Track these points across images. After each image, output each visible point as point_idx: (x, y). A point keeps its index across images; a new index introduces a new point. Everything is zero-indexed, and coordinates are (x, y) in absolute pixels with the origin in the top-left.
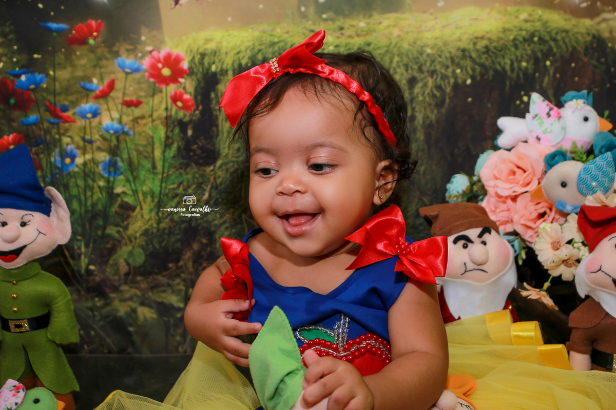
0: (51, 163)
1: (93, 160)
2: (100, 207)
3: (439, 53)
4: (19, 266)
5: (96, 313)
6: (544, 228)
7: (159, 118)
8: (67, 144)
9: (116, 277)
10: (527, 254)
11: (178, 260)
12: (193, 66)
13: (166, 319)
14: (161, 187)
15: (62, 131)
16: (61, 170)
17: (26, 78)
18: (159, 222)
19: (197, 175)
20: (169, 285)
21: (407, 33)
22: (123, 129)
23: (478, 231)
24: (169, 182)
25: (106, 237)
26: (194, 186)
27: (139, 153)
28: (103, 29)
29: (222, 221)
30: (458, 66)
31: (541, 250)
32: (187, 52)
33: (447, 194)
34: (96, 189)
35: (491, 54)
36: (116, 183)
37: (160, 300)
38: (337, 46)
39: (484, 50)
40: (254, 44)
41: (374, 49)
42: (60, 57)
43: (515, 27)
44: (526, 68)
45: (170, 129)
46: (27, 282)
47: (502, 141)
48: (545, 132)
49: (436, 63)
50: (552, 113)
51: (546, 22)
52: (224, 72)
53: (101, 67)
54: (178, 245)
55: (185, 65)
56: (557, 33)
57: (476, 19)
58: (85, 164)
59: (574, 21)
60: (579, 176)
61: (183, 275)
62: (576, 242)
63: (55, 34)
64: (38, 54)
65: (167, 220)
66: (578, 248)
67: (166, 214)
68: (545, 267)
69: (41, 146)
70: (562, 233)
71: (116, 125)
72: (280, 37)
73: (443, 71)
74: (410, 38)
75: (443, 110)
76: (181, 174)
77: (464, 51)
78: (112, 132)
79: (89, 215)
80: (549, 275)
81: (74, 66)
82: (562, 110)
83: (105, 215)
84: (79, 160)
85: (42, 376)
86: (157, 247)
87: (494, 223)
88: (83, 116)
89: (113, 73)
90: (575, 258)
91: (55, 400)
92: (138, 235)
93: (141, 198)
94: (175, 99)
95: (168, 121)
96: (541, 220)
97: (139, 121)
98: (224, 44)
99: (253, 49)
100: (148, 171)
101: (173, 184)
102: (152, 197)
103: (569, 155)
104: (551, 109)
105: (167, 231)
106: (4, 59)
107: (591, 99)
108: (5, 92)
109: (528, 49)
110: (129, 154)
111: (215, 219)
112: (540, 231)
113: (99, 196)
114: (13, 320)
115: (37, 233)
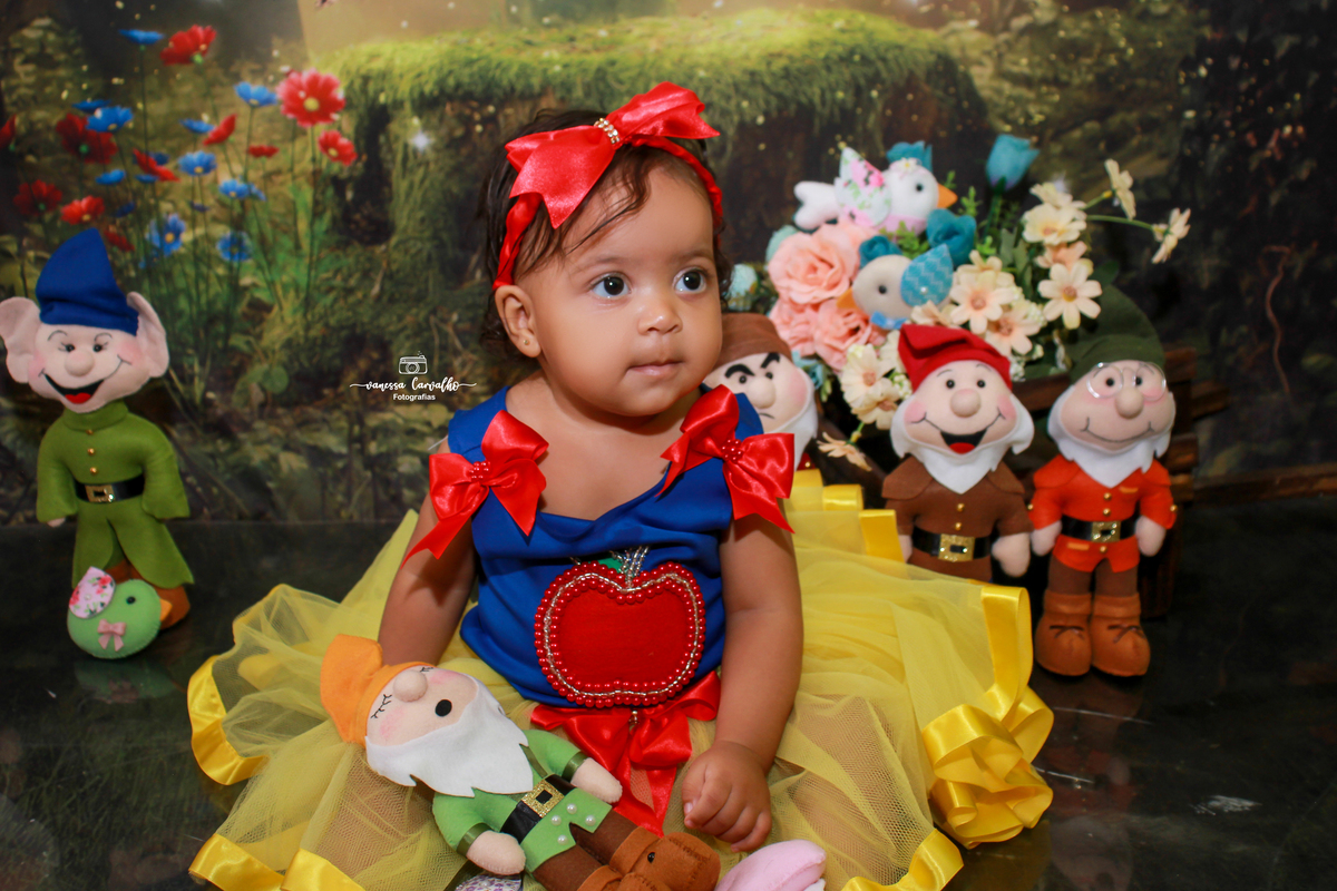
0: (144, 241)
1: (208, 238)
2: (219, 306)
3: (717, 77)
4: (94, 408)
5: (219, 462)
6: (854, 352)
7: (303, 173)
8: (168, 213)
9: (247, 410)
10: (832, 387)
11: (336, 384)
12: (352, 94)
13: (321, 470)
14: (309, 275)
15: (159, 193)
16: (160, 251)
17: (104, 115)
18: (308, 328)
19: (362, 259)
20: (325, 421)
21: (669, 46)
22: (249, 189)
23: (762, 357)
24: (320, 269)
25: (230, 351)
26: (357, 276)
27: (275, 225)
28: (215, 41)
29: (400, 326)
30: (745, 96)
31: (849, 385)
32: (341, 74)
34: (213, 280)
35: (792, 79)
36: (242, 270)
37: (311, 442)
38: (566, 66)
39: (782, 73)
40: (441, 62)
41: (622, 71)
42: (152, 82)
43: (827, 39)
44: (843, 101)
45: (320, 190)
46: (109, 429)
47: (803, 217)
48: (862, 206)
49: (713, 91)
50: (873, 179)
51: (872, 33)
52: (398, 104)
53: (214, 97)
54: (337, 362)
55: (340, 94)
56: (887, 50)
57: (770, 27)
58: (195, 242)
59: (911, 32)
60: (904, 277)
61: (345, 407)
62: (898, 374)
63: (143, 48)
64: (119, 76)
65: (319, 326)
66: (900, 384)
67: (317, 317)
68: (853, 412)
69: (130, 216)
70: (878, 357)
71: (240, 184)
72: (480, 51)
73: (723, 103)
74: (674, 54)
76: (338, 257)
77: (753, 74)
78: (233, 194)
79: (204, 318)
80: (860, 422)
81: (173, 96)
82: (885, 175)
83: (227, 318)
84: (187, 237)
85: (139, 564)
86: (306, 364)
87: (786, 343)
88: (190, 171)
89: (232, 105)
90: (896, 399)
91: (157, 598)
92: (277, 347)
93: (280, 293)
94: (327, 144)
95: (317, 178)
96: (853, 338)
97: (274, 178)
98: (398, 62)
99: (442, 69)
100: (290, 252)
101: (327, 271)
102: (297, 290)
103: (893, 243)
104: (870, 173)
105: (319, 342)
106: (69, 85)
107: (928, 156)
108: (73, 135)
109: (847, 73)
110: (259, 226)
111: (389, 323)
112: (849, 356)
113: (217, 290)
114: (91, 485)
115: (119, 361)
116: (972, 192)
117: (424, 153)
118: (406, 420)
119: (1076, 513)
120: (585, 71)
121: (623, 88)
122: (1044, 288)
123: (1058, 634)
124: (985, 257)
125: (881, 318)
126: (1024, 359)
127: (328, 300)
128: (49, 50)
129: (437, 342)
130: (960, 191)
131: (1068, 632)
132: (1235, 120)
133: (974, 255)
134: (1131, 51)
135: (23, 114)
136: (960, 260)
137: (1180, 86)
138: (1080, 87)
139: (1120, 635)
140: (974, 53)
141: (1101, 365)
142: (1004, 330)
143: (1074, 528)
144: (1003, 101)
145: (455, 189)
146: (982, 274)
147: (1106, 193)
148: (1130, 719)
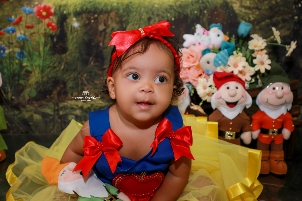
1: (13, 52)
2: (16, 71)
3: (161, 7)
5: (15, 117)
6: (200, 80)
7: (42, 33)
8: (2, 44)
10: (194, 91)
11: (50, 94)
12: (56, 11)
13: (46, 119)
14: (43, 63)
18: (42, 78)
19: (58, 58)
22: (26, 38)
24: (46, 61)
25: (19, 85)
26: (57, 63)
27: (33, 48)
29: (69, 78)
30: (169, 12)
31: (199, 90)
32: (53, 5)
34: (15, 64)
35: (182, 7)
36: (23, 61)
37: (43, 111)
38: (118, 3)
39: (179, 6)
41: (134, 5)
44: (197, 14)
45: (46, 38)
47: (185, 44)
48: (202, 41)
49: (159, 11)
50: (205, 33)
52: (69, 14)
53: (15, 11)
55: (52, 11)
58: (10, 53)
60: (214, 59)
61: (53, 101)
62: (213, 86)
65: (46, 77)
66: (214, 89)
67: (45, 75)
68: (200, 97)
70: (207, 81)
71: (23, 36)
73: (162, 14)
76: (51, 58)
77: (171, 6)
78: (21, 39)
79: (12, 75)
80: (202, 100)
81: (4, 11)
82: (209, 32)
83: (19, 75)
84: (7, 51)
86: (42, 88)
88: (8, 32)
89: (21, 13)
90: (212, 93)
92: (33, 83)
93: (34, 68)
94: (49, 25)
95: (45, 35)
96: (200, 77)
97: (33, 35)
98: (69, 2)
100: (37, 56)
101: (48, 62)
102: (39, 67)
103: (212, 50)
104: (204, 31)
105: (46, 82)
107: (221, 27)
109: (197, 6)
110: (29, 49)
111: (66, 77)
112: (199, 82)
113: (16, 67)
116: (234, 36)
117: (77, 28)
118: (71, 105)
119: (265, 127)
120: (123, 5)
121: (134, 10)
122: (255, 61)
124: (237, 53)
125: (208, 71)
126: (249, 83)
127: (49, 70)
130: (230, 36)
131: (263, 161)
133: (235, 52)
136: (230, 54)
137: (293, 10)
138: (264, 10)
139: (278, 163)
141: (271, 84)
142: (243, 74)
143: (264, 131)
144: (242, 14)
145: (86, 38)
146: (237, 58)
147: (272, 37)
148: (282, 186)
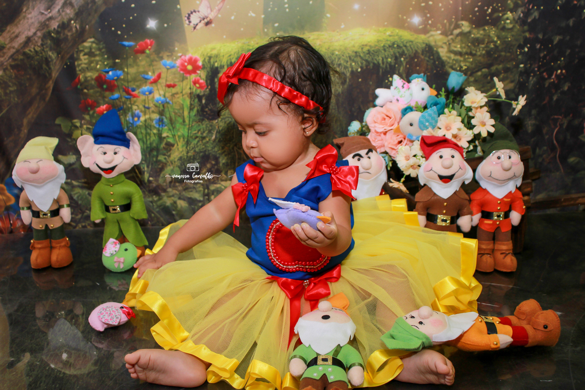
0: (127, 121)
1: (150, 119)
2: (154, 145)
3: (342, 54)
4: (114, 176)
5: (154, 204)
6: (401, 149)
7: (186, 93)
8: (136, 110)
9: (165, 184)
10: (392, 164)
12: (205, 63)
13: (193, 206)
14: (188, 132)
15: (132, 102)
16: (132, 124)
17: (112, 73)
18: (188, 153)
19: (208, 126)
20: (194, 188)
21: (324, 43)
22: (166, 100)
23: (366, 151)
24: (192, 130)
25: (158, 162)
26: (207, 132)
28: (154, 45)
30: (353, 61)
31: (400, 161)
32: (201, 56)
33: (349, 133)
34: (152, 135)
35: (371, 54)
36: (163, 131)
37: (189, 196)
39: (367, 52)
40: (238, 51)
42: (130, 61)
43: (384, 39)
44: (391, 62)
45: (192, 100)
46: (119, 185)
47: (378, 102)
48: (401, 96)
49: (341, 59)
50: (405, 86)
51: (401, 36)
52: (222, 67)
53: (153, 66)
55: (200, 63)
56: (407, 43)
57: (363, 35)
58: (145, 121)
59: (416, 36)
60: (419, 120)
62: (418, 156)
63: (127, 48)
64: (118, 59)
65: (192, 151)
66: (419, 159)
67: (191, 148)
68: (402, 170)
69: (121, 111)
70: (410, 149)
71: (163, 98)
72: (253, 46)
73: (345, 64)
74: (326, 45)
75: (346, 86)
76: (199, 125)
77: (356, 53)
78: (160, 102)
79: (149, 149)
80: (404, 174)
81: (138, 66)
82: (410, 84)
83: (157, 149)
84: (142, 119)
85: (128, 237)
87: (374, 147)
88: (144, 94)
89: (160, 69)
90: (418, 165)
91: (136, 249)
92: (176, 160)
93: (177, 139)
94: (195, 82)
95: (191, 95)
96: (400, 144)
97: (175, 96)
98: (222, 51)
99: (238, 53)
100: (181, 124)
101: (195, 131)
102: (184, 138)
103: (414, 109)
104: (404, 84)
105: (192, 158)
106: (100, 63)
107: (425, 78)
108: (100, 81)
109: (392, 52)
110: (170, 114)
112: (399, 150)
113: (154, 139)
114: (111, 206)
115: (123, 158)
116: (443, 89)
119: (487, 209)
122: (473, 122)
123: (482, 256)
124: (450, 112)
125: (411, 135)
127: (195, 142)
128: (93, 50)
129: (237, 156)
130: (438, 90)
131: (486, 255)
132: (539, 68)
133: (446, 110)
134: (499, 42)
135: (83, 74)
136: (441, 113)
137: (518, 55)
138: (480, 56)
139: (505, 257)
140: (440, 44)
141: (494, 152)
142: (458, 139)
143: (486, 215)
144: (451, 61)
146: (449, 117)
147: (494, 90)
148: (511, 286)
